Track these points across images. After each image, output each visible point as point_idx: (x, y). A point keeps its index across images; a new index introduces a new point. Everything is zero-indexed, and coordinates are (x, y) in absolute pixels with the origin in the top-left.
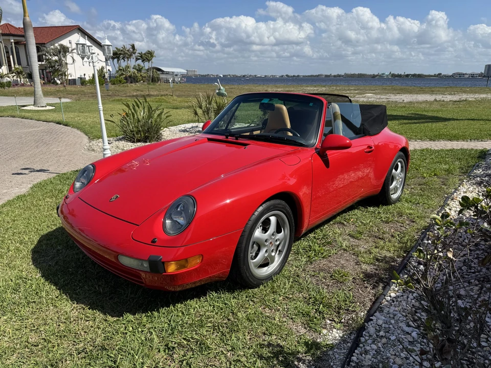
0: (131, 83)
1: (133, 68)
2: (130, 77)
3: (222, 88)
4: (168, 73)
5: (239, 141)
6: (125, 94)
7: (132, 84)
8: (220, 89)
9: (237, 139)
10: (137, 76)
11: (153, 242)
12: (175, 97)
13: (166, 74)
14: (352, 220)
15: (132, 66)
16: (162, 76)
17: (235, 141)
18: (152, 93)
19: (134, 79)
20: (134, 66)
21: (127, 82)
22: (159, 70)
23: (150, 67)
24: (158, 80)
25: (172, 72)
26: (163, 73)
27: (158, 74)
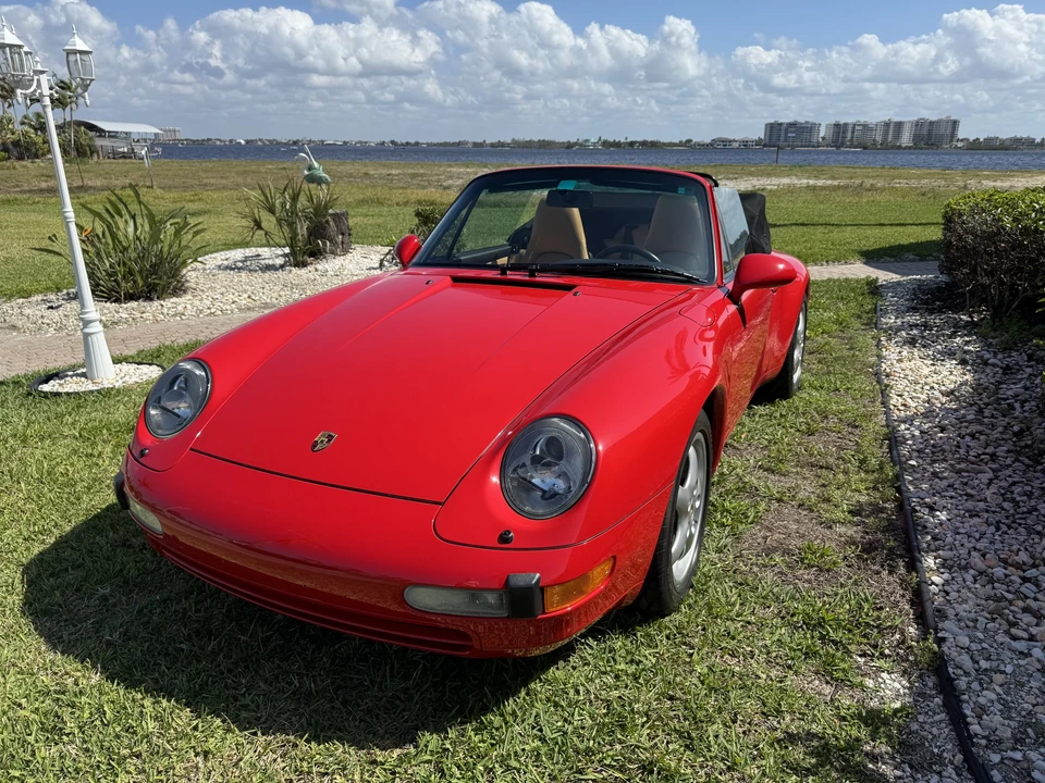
0: (21, 158)
1: (23, 123)
2: (16, 144)
3: (316, 165)
4: (113, 135)
5: (537, 279)
6: (17, 186)
7: (24, 163)
8: (310, 168)
9: (532, 274)
10: (35, 144)
11: (504, 539)
12: (159, 192)
13: (109, 136)
14: (743, 436)
15: (19, 119)
16: (99, 142)
17: (527, 278)
18: (90, 183)
19: (27, 149)
20: (25, 117)
21: (9, 158)
22: (92, 127)
23: (68, 119)
24: (92, 153)
25: (126, 133)
26: (100, 136)
27: (91, 139)
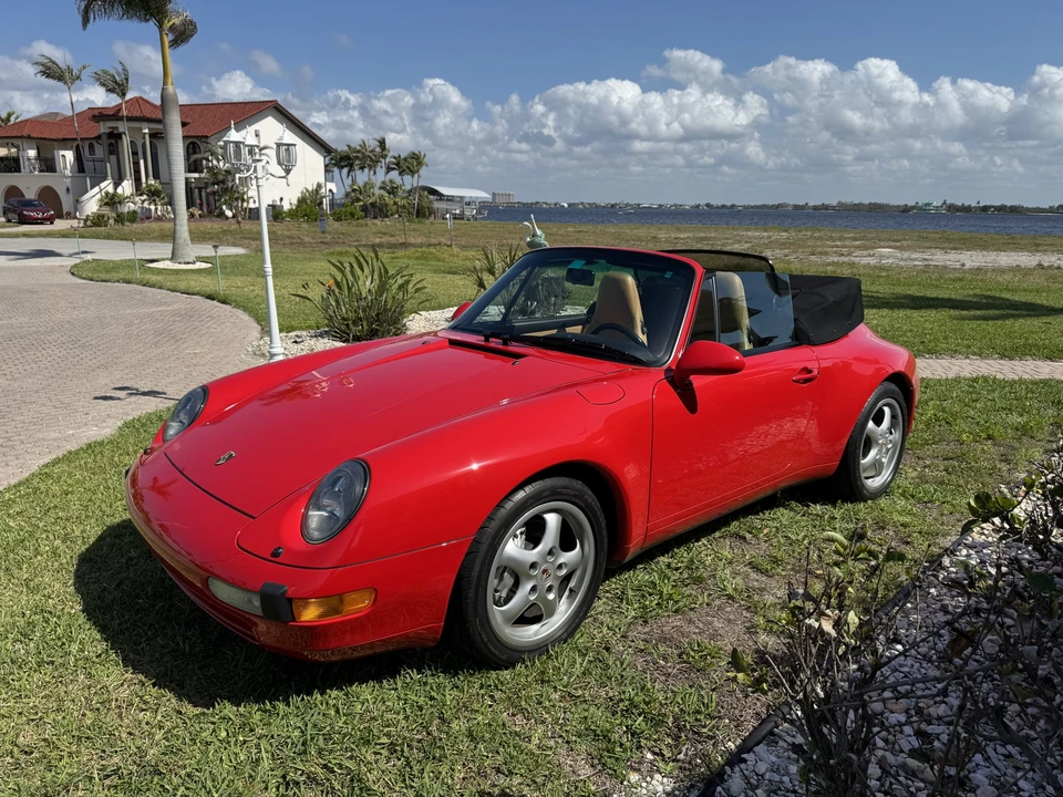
0: (375, 218)
1: (381, 188)
2: (373, 205)
4: (450, 199)
5: (510, 348)
6: (357, 241)
7: (376, 221)
8: (534, 235)
9: (505, 343)
10: (387, 205)
11: (275, 554)
12: (456, 250)
13: (448, 200)
14: (765, 532)
15: (379, 184)
16: (436, 205)
17: (501, 347)
18: (412, 241)
19: (381, 210)
20: (383, 183)
21: (366, 217)
22: (433, 192)
23: (415, 185)
24: (430, 214)
25: (461, 197)
26: (441, 199)
27: (431, 202)
